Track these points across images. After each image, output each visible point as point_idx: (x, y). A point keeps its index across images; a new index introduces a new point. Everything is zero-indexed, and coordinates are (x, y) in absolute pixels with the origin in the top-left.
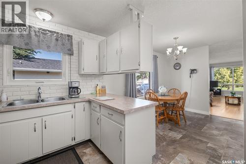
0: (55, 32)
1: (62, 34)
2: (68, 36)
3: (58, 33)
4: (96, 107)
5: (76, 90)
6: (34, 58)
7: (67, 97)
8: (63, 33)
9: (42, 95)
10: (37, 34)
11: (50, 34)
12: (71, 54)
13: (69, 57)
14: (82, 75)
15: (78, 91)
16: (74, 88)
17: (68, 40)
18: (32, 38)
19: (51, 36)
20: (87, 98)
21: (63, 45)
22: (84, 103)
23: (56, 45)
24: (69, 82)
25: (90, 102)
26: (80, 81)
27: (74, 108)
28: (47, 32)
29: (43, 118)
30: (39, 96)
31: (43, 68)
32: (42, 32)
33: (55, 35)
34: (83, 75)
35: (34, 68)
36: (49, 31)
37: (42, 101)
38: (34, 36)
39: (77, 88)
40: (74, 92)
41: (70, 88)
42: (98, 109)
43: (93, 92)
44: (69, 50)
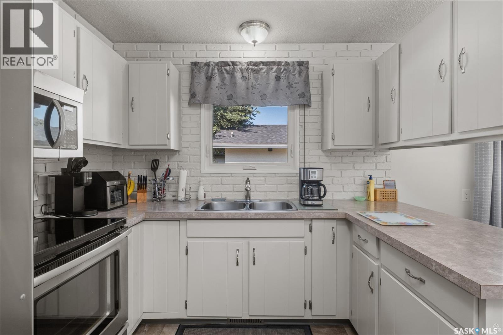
0: (274, 63)
1: (287, 64)
2: (300, 64)
3: (279, 63)
4: (366, 241)
5: (315, 189)
6: (251, 125)
7: (297, 203)
8: (289, 60)
9: (252, 194)
10: (246, 74)
11: (265, 68)
12: (306, 105)
13: (302, 111)
14: (330, 153)
15: (319, 191)
16: (310, 183)
17: (300, 73)
18: (238, 85)
19: (267, 72)
20: (341, 211)
21: (290, 86)
22: (334, 223)
23: (277, 90)
24: (300, 169)
25: (347, 221)
26: (326, 166)
27: (311, 230)
28: (261, 66)
29: (252, 241)
30: (248, 196)
31: (261, 142)
32: (252, 69)
33: (275, 68)
34: (331, 151)
35: (250, 142)
36: (263, 63)
37: (252, 206)
38: (240, 81)
39: (318, 183)
40: (312, 193)
41: (302, 182)
42: (371, 246)
43: (359, 195)
44: (302, 95)
